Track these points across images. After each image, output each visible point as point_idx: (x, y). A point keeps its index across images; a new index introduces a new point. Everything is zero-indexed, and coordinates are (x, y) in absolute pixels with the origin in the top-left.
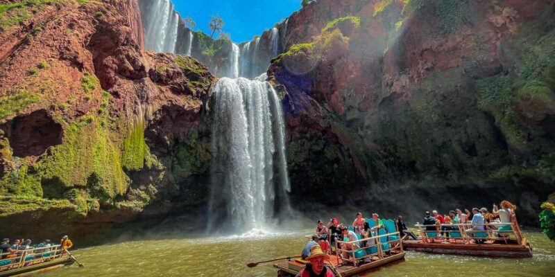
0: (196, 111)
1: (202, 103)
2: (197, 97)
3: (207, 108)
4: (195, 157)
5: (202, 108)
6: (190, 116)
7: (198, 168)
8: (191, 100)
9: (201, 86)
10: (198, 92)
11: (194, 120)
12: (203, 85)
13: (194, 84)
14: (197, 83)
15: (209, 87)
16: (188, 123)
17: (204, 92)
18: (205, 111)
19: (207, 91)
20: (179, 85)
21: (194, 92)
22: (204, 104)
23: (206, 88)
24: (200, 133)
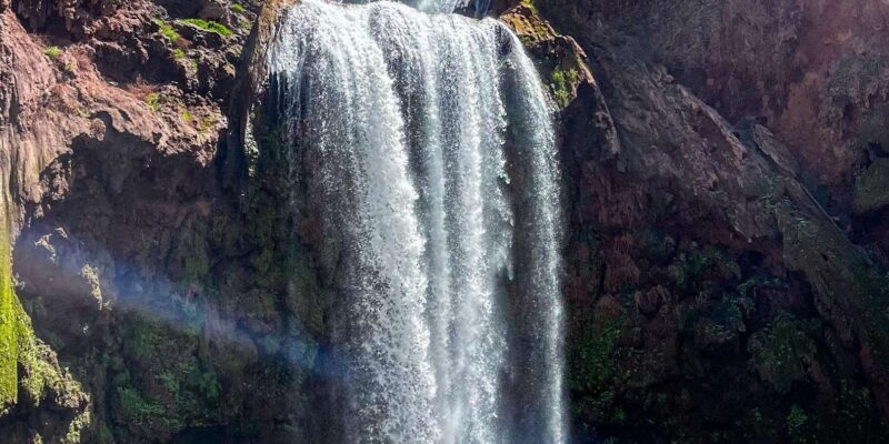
0: (202, 157)
1: (223, 122)
2: (203, 90)
3: (251, 145)
4: (195, 354)
5: (229, 142)
6: (178, 177)
7: (211, 404)
8: (180, 106)
9: (214, 42)
10: (204, 69)
11: (195, 197)
12: (225, 34)
13: (187, 33)
14: (200, 26)
15: (251, 41)
16: (170, 210)
17: (230, 70)
18: (243, 158)
19: (241, 63)
20: (129, 40)
21: (191, 69)
22: (236, 126)
23: (236, 50)
24: (214, 250)
